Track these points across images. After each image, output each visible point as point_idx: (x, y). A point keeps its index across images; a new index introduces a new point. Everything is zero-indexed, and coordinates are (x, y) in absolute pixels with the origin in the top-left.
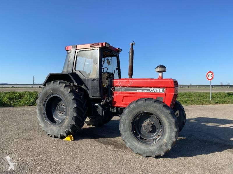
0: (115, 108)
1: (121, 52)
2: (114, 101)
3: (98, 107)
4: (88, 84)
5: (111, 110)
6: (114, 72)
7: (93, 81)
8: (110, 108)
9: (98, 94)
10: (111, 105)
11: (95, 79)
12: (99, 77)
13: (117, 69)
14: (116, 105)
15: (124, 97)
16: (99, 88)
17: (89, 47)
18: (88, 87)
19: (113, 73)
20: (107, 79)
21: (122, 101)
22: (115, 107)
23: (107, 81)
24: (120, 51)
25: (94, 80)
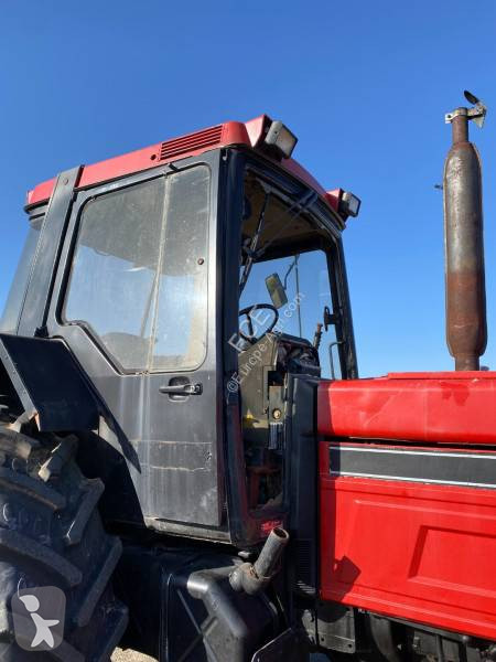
0: (346, 623)
1: (354, 216)
2: (339, 557)
3: (206, 615)
4: (132, 421)
5: (311, 632)
6: (319, 335)
7: (172, 394)
8: (307, 615)
9: (204, 504)
10: (310, 591)
11: (183, 379)
12: (212, 364)
13: (329, 319)
14: (352, 597)
15: (424, 530)
16: (212, 454)
17: (156, 163)
18: (135, 443)
19: (312, 340)
20: (275, 378)
21: (414, 572)
22: (346, 607)
23: (275, 390)
24: (353, 207)
25: (177, 384)
